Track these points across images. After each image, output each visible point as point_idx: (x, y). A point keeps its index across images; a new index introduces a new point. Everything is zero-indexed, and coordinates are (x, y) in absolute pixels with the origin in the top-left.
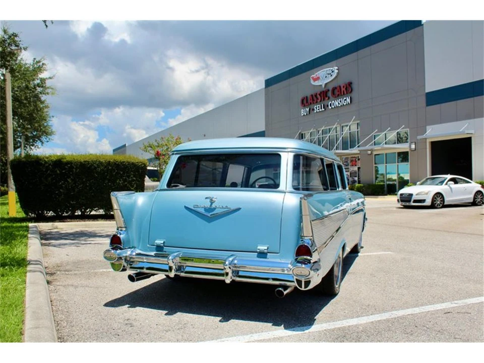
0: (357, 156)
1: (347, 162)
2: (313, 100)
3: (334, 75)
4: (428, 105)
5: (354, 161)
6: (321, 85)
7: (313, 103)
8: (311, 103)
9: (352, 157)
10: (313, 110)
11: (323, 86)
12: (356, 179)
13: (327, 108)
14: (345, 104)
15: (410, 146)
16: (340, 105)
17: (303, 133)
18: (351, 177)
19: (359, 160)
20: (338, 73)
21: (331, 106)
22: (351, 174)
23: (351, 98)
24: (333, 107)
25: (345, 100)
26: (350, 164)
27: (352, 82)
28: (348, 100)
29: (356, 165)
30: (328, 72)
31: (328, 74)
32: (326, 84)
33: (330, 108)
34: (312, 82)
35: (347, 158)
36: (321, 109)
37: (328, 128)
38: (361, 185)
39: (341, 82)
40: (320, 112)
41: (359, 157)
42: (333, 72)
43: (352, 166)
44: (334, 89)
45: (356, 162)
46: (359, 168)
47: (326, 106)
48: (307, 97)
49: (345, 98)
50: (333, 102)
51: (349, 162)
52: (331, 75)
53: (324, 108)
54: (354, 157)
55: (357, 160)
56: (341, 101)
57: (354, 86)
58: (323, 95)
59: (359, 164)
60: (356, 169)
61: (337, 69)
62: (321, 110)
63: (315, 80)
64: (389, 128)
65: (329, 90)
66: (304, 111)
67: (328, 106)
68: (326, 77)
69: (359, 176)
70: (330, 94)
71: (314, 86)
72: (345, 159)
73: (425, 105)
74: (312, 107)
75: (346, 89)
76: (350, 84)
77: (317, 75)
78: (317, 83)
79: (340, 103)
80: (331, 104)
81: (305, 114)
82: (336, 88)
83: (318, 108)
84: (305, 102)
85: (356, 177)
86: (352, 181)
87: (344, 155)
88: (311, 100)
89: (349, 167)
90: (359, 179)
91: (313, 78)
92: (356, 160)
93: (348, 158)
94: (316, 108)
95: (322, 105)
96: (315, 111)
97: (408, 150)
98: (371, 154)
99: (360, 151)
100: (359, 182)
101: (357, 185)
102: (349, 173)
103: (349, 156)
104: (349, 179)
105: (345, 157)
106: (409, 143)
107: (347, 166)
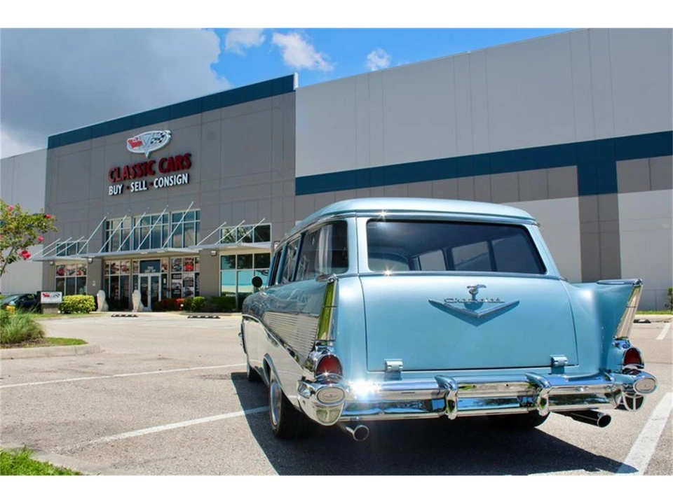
0: (194, 257)
1: (178, 265)
2: (129, 174)
3: (165, 142)
4: (297, 195)
5: (190, 263)
6: (143, 154)
7: (129, 178)
8: (125, 178)
9: (186, 259)
10: (129, 188)
11: (147, 155)
12: (192, 289)
13: (150, 187)
14: (179, 183)
15: (273, 246)
16: (171, 185)
17: (110, 220)
18: (184, 286)
19: (196, 262)
20: (170, 139)
21: (157, 184)
22: (184, 281)
23: (188, 175)
24: (161, 186)
25: (180, 178)
26: (184, 268)
27: (192, 154)
28: (185, 178)
29: (192, 270)
30: (155, 136)
31: (156, 139)
32: (151, 153)
33: (156, 187)
34: (129, 148)
35: (179, 260)
36: (142, 187)
37: (150, 215)
38: (199, 298)
39: (174, 152)
40: (139, 191)
41: (198, 259)
42: (163, 136)
43: (187, 270)
44: (163, 161)
45: (193, 265)
46: (197, 274)
47: (148, 184)
48: (119, 169)
49: (180, 175)
50: (161, 179)
51: (182, 265)
52: (160, 142)
53: (146, 187)
54: (190, 259)
55: (194, 262)
56: (173, 179)
57: (194, 159)
58: (143, 169)
59: (197, 269)
60: (192, 275)
61: (170, 134)
62: (140, 189)
63: (134, 145)
64: (244, 221)
65: (154, 162)
66: (112, 190)
67: (152, 184)
68: (152, 143)
69: (196, 286)
70: (156, 167)
71: (132, 153)
72: (176, 261)
73: (294, 193)
74: (126, 183)
75: (179, 163)
76: (188, 156)
77: (137, 139)
78: (137, 150)
79: (171, 181)
80: (157, 182)
81: (115, 193)
82: (166, 160)
83: (136, 186)
84: (115, 175)
85: (192, 286)
86: (185, 293)
88: (125, 173)
89: (182, 272)
90: (196, 289)
91: (131, 142)
92: (192, 262)
93: (181, 259)
94: (134, 185)
95: (144, 182)
96: (132, 191)
97: (269, 251)
98: (216, 254)
99: (204, 249)
100: (197, 294)
101: (195, 298)
102: (181, 282)
103: (182, 257)
104: (180, 290)
105: (175, 258)
106: (271, 242)
107: (178, 270)
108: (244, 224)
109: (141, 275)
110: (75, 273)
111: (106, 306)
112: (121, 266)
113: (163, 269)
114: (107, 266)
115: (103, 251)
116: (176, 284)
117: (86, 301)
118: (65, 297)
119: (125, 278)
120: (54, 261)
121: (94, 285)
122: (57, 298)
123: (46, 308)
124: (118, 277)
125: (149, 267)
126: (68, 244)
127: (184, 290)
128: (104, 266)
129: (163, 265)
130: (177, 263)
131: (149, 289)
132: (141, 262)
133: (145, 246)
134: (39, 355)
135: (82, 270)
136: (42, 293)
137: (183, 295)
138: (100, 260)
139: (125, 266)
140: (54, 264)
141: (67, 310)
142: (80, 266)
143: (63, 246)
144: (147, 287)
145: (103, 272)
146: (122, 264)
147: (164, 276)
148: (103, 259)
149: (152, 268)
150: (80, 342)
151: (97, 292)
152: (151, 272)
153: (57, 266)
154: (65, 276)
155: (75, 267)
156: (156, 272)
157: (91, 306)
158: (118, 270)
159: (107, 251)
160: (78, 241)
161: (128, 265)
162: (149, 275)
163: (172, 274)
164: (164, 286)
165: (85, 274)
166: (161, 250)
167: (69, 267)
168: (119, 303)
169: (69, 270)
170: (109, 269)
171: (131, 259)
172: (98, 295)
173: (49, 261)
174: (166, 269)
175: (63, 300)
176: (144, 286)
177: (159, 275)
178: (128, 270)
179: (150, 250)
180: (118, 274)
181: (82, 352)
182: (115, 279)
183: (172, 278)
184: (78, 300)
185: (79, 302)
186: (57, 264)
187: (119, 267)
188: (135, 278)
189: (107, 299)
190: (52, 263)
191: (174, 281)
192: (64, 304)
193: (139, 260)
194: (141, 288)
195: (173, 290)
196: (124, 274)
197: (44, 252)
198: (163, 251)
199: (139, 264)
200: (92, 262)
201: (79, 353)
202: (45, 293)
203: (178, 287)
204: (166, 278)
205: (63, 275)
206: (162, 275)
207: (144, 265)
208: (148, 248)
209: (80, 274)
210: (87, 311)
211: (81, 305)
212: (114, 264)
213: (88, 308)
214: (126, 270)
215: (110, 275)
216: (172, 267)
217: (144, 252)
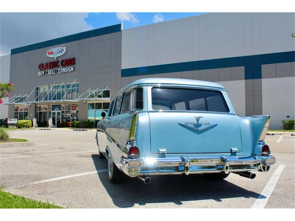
0: (76, 104)
1: (69, 107)
2: (47, 67)
3: (64, 52)
4: (122, 77)
5: (74, 106)
6: (54, 58)
7: (48, 68)
8: (46, 69)
9: (73, 105)
10: (47, 73)
11: (55, 58)
12: (75, 118)
13: (57, 73)
14: (69, 71)
16: (66, 72)
17: (39, 87)
19: (77, 106)
20: (66, 52)
21: (60, 71)
22: (71, 115)
23: (74, 68)
24: (62, 72)
25: (70, 69)
27: (76, 58)
28: (72, 69)
29: (75, 110)
30: (59, 50)
31: (59, 51)
32: (57, 57)
33: (60, 72)
34: (47, 55)
35: (70, 105)
36: (53, 72)
37: (57, 85)
38: (78, 122)
39: (67, 57)
40: (52, 74)
41: (78, 105)
42: (63, 50)
43: (73, 110)
44: (63, 61)
45: (75, 107)
46: (77, 111)
47: (56, 71)
48: (43, 64)
49: (70, 68)
50: (62, 69)
51: (71, 107)
52: (62, 52)
53: (55, 72)
54: (74, 105)
56: (67, 69)
57: (76, 61)
58: (54, 65)
59: (77, 109)
60: (75, 112)
61: (66, 49)
62: (52, 73)
63: (50, 54)
64: (98, 88)
65: (59, 61)
66: (40, 73)
67: (58, 71)
68: (58, 53)
69: (77, 116)
70: (59, 64)
71: (49, 57)
72: (68, 105)
73: (121, 76)
74: (46, 70)
75: (70, 62)
76: (74, 59)
77: (51, 51)
78: (51, 56)
79: (66, 70)
80: (60, 70)
81: (41, 75)
82: (64, 60)
83: (51, 72)
84: (41, 67)
85: (75, 117)
88: (46, 66)
89: (71, 110)
90: (77, 118)
91: (48, 52)
92: (75, 106)
94: (49, 72)
95: (54, 70)
96: (49, 74)
97: (109, 102)
98: (86, 103)
99: (80, 100)
100: (77, 120)
101: (76, 122)
102: (70, 115)
103: (71, 104)
104: (70, 118)
105: (68, 104)
106: (110, 98)
107: (69, 110)
108: (98, 89)
109: (52, 111)
110: (23, 110)
111: (37, 125)
112: (44, 107)
113: (62, 109)
115: (35, 101)
116: (68, 115)
117: (28, 122)
118: (19, 121)
119: (45, 113)
120: (14, 105)
121: (32, 116)
122: (15, 121)
123: (10, 125)
124: (42, 112)
125: (56, 108)
126: (20, 98)
127: (71, 118)
128: (36, 107)
129: (62, 107)
130: (68, 106)
133: (54, 99)
134: (6, 146)
135: (26, 109)
136: (8, 119)
137: (71, 120)
138: (34, 104)
139: (45, 107)
140: (13, 106)
141: (19, 126)
142: (25, 107)
143: (18, 98)
144: (55, 117)
145: (36, 110)
146: (44, 106)
147: (63, 112)
148: (36, 104)
149: (57, 108)
150: (25, 140)
151: (33, 119)
152: (57, 110)
153: (15, 107)
154: (19, 112)
155: (23, 108)
156: (59, 110)
157: (30, 125)
158: (42, 109)
159: (37, 101)
160: (24, 96)
161: (47, 107)
162: (56, 111)
163: (66, 111)
164: (63, 117)
165: (27, 111)
166: (61, 101)
167: (20, 108)
168: (43, 124)
169: (20, 109)
170: (38, 109)
171: (48, 104)
172: (33, 120)
173: (11, 105)
174: (63, 109)
175: (18, 122)
176: (54, 116)
177: (61, 111)
178: (47, 109)
179: (57, 100)
181: (26, 145)
183: (66, 113)
184: (24, 122)
185: (25, 123)
186: (15, 106)
187: (43, 108)
188: (50, 113)
189: (37, 122)
190: (13, 105)
191: (67, 114)
192: (18, 124)
193: (52, 105)
195: (67, 118)
196: (45, 111)
197: (9, 101)
198: (62, 101)
199: (51, 107)
200: (31, 105)
201: (24, 145)
202: (9, 119)
203: (69, 117)
204: (64, 113)
205: (18, 111)
206: (62, 112)
207: (54, 107)
208: (56, 99)
209: (25, 111)
210: (28, 127)
211: (26, 124)
212: (40, 106)
213: (29, 126)
214: (46, 109)
215: (39, 111)
216: (66, 108)
217: (54, 101)
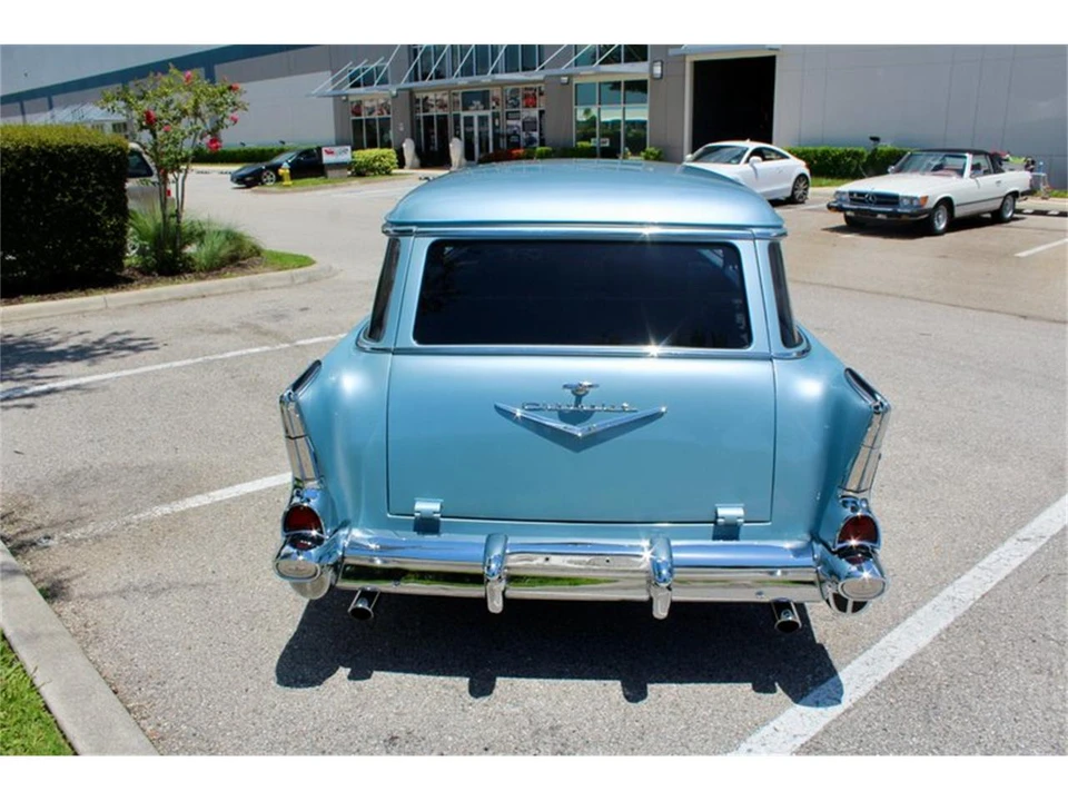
0: (538, 85)
1: (515, 99)
5: (531, 97)
9: (526, 89)
12: (536, 135)
15: (651, 70)
18: (524, 130)
19: (541, 94)
22: (523, 123)
26: (522, 103)
29: (535, 106)
35: (516, 91)
38: (546, 148)
41: (543, 89)
43: (527, 106)
45: (535, 98)
46: (541, 113)
51: (520, 98)
54: (531, 89)
55: (537, 94)
59: (542, 103)
60: (535, 113)
69: (541, 129)
72: (511, 92)
85: (535, 130)
86: (526, 140)
87: (509, 84)
89: (520, 110)
90: (541, 134)
92: (534, 94)
93: (518, 89)
97: (647, 77)
98: (569, 82)
99: (546, 76)
100: (542, 143)
101: (539, 149)
102: (520, 124)
103: (520, 87)
104: (519, 136)
105: (511, 87)
106: (649, 62)
107: (515, 107)
109: (464, 114)
110: (377, 112)
111: (417, 161)
112: (437, 101)
113: (494, 104)
114: (418, 101)
115: (410, 80)
116: (512, 126)
117: (384, 157)
118: (356, 153)
119: (443, 120)
120: (347, 95)
121: (402, 129)
122: (345, 155)
123: (331, 169)
124: (432, 117)
125: (474, 102)
126: (364, 70)
127: (523, 135)
128: (413, 101)
129: (494, 100)
130: (513, 96)
131: (476, 134)
132: (463, 94)
133: (467, 71)
135: (385, 107)
136: (323, 149)
137: (523, 143)
138: (407, 92)
139: (441, 100)
140: (347, 100)
141: (361, 171)
142: (382, 101)
143: (357, 73)
144: (473, 133)
145: (413, 111)
146: (438, 97)
147: (495, 116)
148: (411, 92)
149: (478, 103)
150: (304, 261)
151: (403, 142)
152: (477, 109)
153: (352, 103)
154: (363, 117)
155: (375, 103)
156: (485, 109)
157: (392, 164)
158: (432, 106)
159: (416, 80)
160: (376, 64)
161: (446, 98)
162: (475, 114)
163: (507, 113)
164: (497, 131)
165: (389, 113)
166: (486, 79)
167: (367, 104)
168: (433, 156)
169: (367, 108)
170: (421, 105)
171: (450, 90)
172: (404, 145)
173: (340, 96)
174: (497, 104)
175: (353, 157)
176: (469, 130)
177: (489, 113)
178: (446, 106)
179: (475, 78)
180: (434, 112)
182: (429, 120)
183: (507, 118)
184: (373, 156)
185: (374, 160)
186: (351, 99)
187: (433, 103)
188: (457, 118)
189: (418, 151)
190: (344, 98)
191: (510, 122)
192: (355, 162)
193: (461, 91)
194: (466, 133)
195: (509, 136)
196: (441, 112)
197: (334, 81)
198: (489, 80)
199: (460, 98)
200: (397, 95)
202: (327, 149)
203: (515, 132)
204: (498, 117)
205: (359, 114)
206: (493, 114)
207: (468, 99)
208: (471, 74)
209: (382, 113)
210: (387, 172)
211: (377, 164)
212: (427, 98)
213: (387, 168)
214: (443, 106)
215: (422, 114)
216: (507, 102)
217: (464, 81)
